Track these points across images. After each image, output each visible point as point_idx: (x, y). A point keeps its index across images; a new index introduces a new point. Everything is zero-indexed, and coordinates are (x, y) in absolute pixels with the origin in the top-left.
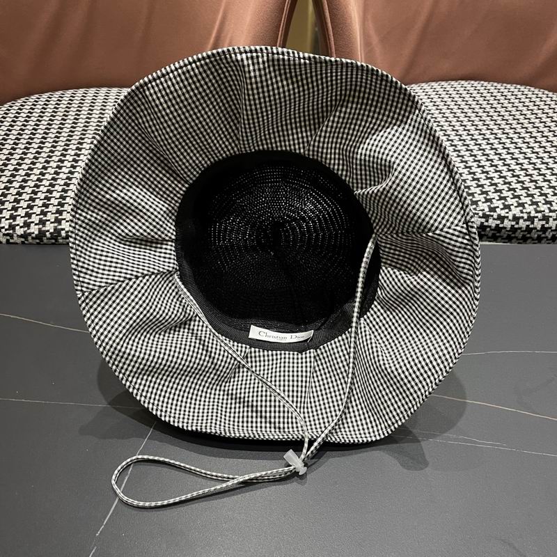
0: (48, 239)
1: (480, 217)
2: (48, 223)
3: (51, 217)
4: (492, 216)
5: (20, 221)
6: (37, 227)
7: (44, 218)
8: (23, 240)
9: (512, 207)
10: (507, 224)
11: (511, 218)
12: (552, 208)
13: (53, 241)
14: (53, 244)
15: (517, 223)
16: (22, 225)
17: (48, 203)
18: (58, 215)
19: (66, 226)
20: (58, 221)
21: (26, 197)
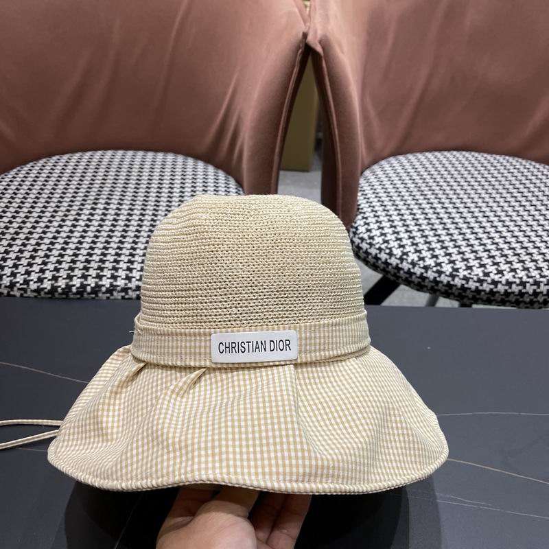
0: (60, 294)
1: (475, 282)
2: (60, 279)
3: (63, 273)
4: (486, 280)
5: (34, 277)
6: (50, 282)
7: (57, 275)
8: (36, 294)
9: (505, 272)
10: (501, 288)
11: (504, 282)
12: (543, 274)
13: (64, 296)
14: (64, 298)
15: (510, 288)
16: (36, 280)
17: (62, 260)
18: (70, 272)
19: (77, 282)
20: (70, 277)
21: (41, 253)
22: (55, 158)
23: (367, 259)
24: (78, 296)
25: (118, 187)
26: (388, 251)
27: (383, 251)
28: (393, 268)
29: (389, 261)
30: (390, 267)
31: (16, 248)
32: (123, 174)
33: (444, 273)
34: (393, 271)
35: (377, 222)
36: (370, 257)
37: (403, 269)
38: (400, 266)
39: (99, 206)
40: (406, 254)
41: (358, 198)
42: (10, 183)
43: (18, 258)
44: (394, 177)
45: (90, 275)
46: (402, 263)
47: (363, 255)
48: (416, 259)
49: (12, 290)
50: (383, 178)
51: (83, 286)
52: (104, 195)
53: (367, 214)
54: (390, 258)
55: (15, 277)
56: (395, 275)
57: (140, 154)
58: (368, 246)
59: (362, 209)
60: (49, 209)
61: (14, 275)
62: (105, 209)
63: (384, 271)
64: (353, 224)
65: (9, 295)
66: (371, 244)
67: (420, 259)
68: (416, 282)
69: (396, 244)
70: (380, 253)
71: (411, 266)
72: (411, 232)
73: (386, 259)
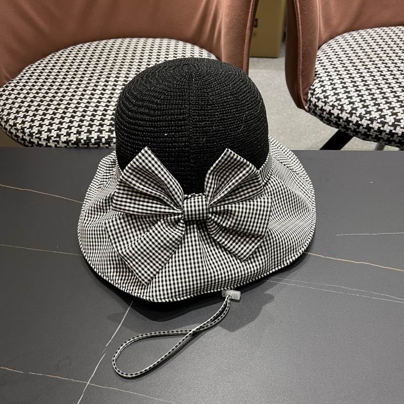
0: (82, 144)
2: (82, 133)
3: (85, 129)
5: (64, 132)
6: (75, 136)
7: (80, 130)
8: (66, 145)
13: (86, 146)
14: (86, 148)
16: (65, 134)
17: (84, 119)
18: (89, 128)
19: (95, 135)
20: (89, 132)
21: (69, 115)
22: (79, 46)
23: (323, 115)
24: (96, 146)
25: (126, 65)
26: (339, 107)
27: (336, 108)
28: (343, 121)
29: (340, 115)
30: (341, 121)
31: (51, 112)
32: (129, 55)
33: (388, 123)
34: (343, 124)
35: (331, 84)
36: (325, 113)
37: (352, 122)
38: (350, 119)
39: (111, 79)
40: (356, 109)
41: (316, 66)
42: (47, 65)
43: (52, 119)
44: (347, 48)
45: (104, 130)
46: (351, 117)
47: (319, 112)
48: (364, 113)
49: (49, 142)
50: (338, 49)
51: (99, 138)
52: (115, 71)
53: (323, 78)
54: (341, 113)
55: (50, 132)
56: (345, 127)
57: (143, 40)
59: (319, 74)
60: (75, 83)
61: (49, 131)
62: (116, 81)
63: (336, 125)
64: (311, 87)
65: (47, 146)
66: (325, 103)
67: (367, 113)
68: (363, 132)
69: (347, 101)
70: (333, 109)
71: (359, 119)
72: (360, 91)
73: (338, 114)
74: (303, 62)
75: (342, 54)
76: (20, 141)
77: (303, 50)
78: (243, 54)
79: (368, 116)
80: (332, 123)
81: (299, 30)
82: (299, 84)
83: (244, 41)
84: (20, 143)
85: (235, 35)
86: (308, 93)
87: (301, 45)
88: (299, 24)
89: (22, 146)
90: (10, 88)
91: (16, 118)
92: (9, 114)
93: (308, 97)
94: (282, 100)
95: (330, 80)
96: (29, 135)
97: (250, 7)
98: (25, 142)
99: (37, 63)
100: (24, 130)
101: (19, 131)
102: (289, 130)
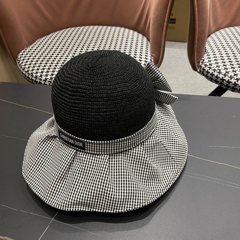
21: (58, 67)
22: (69, 29)
23: (208, 75)
25: (94, 41)
26: (218, 71)
27: (216, 71)
29: (218, 76)
30: (219, 79)
31: (48, 65)
35: (214, 57)
36: (209, 74)
37: (225, 80)
38: (224, 78)
39: (84, 48)
40: (228, 72)
41: (206, 46)
42: (49, 39)
43: (49, 69)
46: (225, 77)
48: (233, 75)
49: (46, 82)
50: (220, 37)
52: (87, 43)
53: (210, 54)
54: (219, 75)
57: (105, 27)
58: (209, 69)
59: (207, 51)
60: (64, 49)
61: (47, 75)
62: (87, 49)
63: (216, 82)
64: (202, 58)
65: (45, 84)
66: (210, 68)
67: (235, 75)
68: (232, 87)
69: (223, 68)
70: (214, 72)
71: (230, 79)
72: (232, 62)
73: (217, 75)
74: (198, 43)
75: (223, 40)
76: (30, 80)
77: (198, 36)
78: (162, 37)
79: (235, 77)
80: (213, 80)
81: (196, 24)
82: (195, 56)
83: (163, 29)
84: (30, 82)
85: (158, 25)
86: (200, 62)
87: (197, 33)
88: (196, 20)
89: (31, 84)
90: (27, 51)
91: (29, 67)
92: (25, 65)
93: (200, 64)
94: (187, 67)
95: (214, 54)
96: (35, 77)
97: (167, 9)
98: (33, 81)
99: (44, 38)
100: (32, 74)
101: (30, 75)
102: (190, 85)
